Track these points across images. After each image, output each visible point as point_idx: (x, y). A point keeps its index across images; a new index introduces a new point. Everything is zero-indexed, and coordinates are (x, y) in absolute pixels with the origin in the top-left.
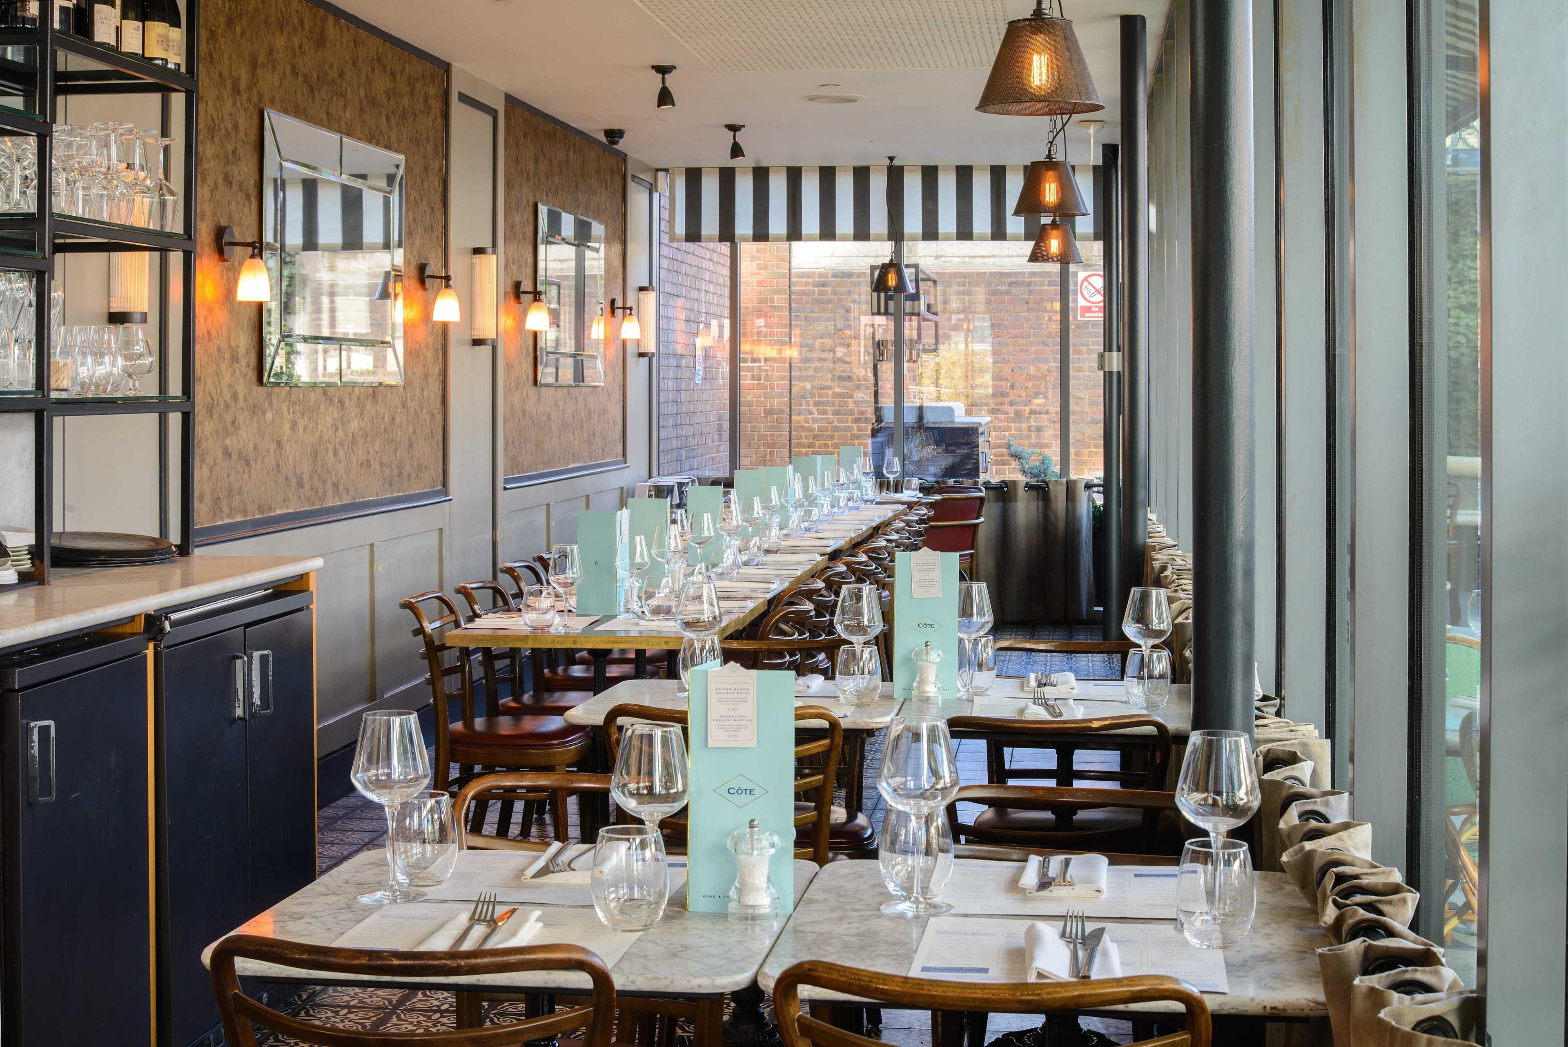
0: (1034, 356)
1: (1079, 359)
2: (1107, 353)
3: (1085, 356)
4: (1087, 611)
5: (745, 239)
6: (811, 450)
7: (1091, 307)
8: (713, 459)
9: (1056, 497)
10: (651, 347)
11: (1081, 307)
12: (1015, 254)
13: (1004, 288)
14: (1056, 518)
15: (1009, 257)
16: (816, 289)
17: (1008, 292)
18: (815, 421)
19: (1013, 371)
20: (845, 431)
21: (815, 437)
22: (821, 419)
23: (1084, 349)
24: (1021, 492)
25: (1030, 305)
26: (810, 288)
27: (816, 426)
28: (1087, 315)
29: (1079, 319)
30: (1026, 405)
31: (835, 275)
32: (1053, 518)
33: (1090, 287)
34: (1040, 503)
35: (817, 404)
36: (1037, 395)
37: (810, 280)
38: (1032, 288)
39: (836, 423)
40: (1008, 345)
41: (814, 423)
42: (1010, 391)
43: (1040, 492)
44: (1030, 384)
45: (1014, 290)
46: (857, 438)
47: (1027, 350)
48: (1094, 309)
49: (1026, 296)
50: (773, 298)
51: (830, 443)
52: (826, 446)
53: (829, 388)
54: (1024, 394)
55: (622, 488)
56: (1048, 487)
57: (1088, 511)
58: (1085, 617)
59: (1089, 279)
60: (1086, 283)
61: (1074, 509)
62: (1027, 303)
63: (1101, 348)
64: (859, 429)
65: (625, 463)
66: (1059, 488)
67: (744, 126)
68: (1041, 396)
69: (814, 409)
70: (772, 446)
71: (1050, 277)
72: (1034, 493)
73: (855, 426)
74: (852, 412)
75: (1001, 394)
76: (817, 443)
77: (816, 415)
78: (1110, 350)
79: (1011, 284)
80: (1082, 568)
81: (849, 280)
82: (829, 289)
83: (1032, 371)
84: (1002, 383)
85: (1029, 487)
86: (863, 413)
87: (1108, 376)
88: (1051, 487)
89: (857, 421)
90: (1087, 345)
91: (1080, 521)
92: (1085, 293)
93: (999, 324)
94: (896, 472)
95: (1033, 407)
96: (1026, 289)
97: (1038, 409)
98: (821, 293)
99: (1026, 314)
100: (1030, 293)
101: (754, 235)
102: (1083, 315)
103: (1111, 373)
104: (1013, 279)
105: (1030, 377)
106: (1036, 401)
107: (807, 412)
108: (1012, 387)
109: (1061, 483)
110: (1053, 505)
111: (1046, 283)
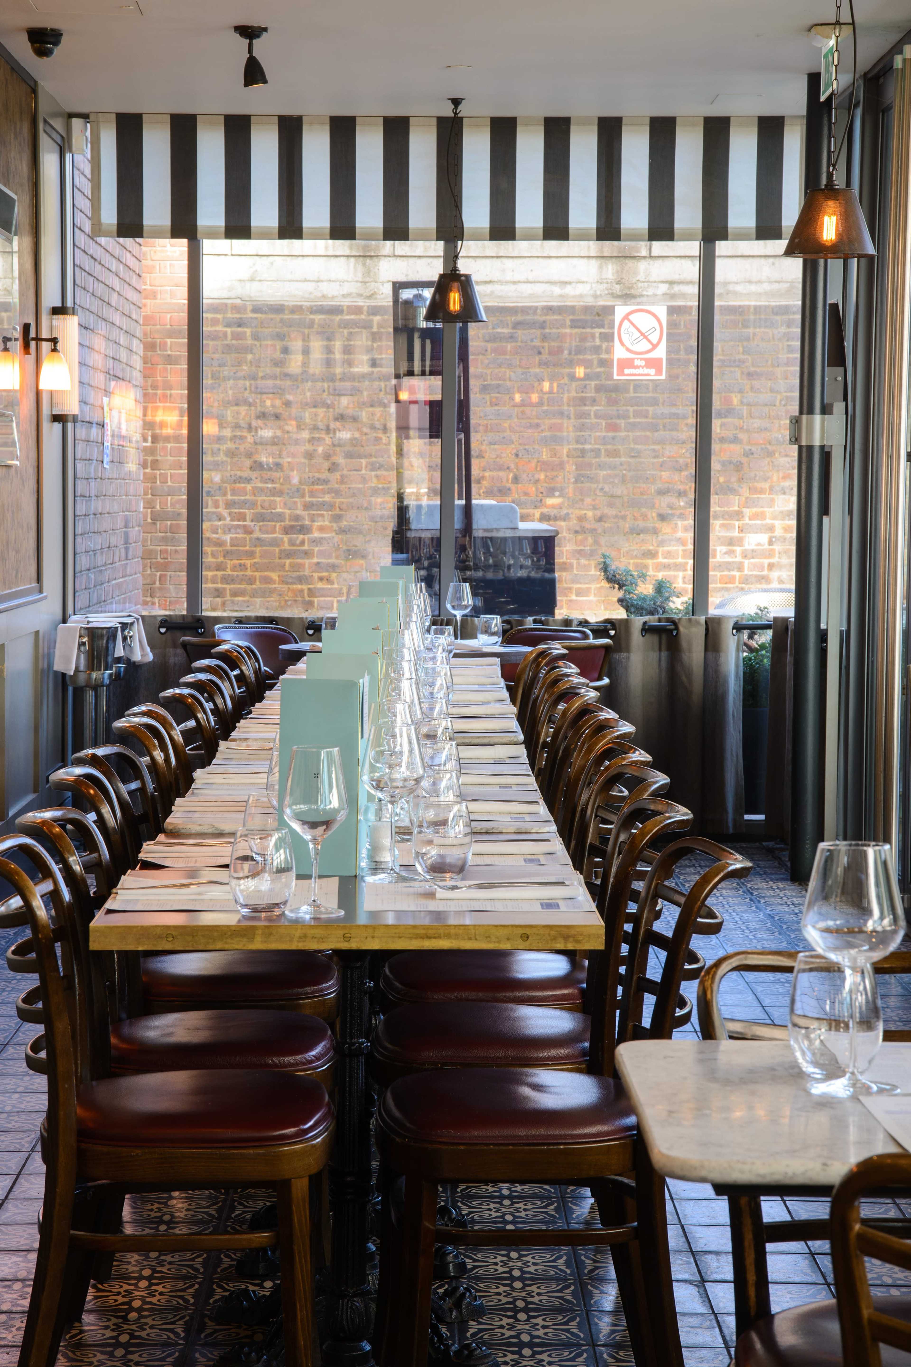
0: (547, 434)
1: (614, 438)
2: (804, 417)
3: (623, 434)
4: (735, 821)
5: (212, 235)
6: (220, 573)
7: (633, 360)
8: (119, 585)
9: (690, 644)
10: (72, 407)
11: (619, 360)
12: (522, 278)
13: (505, 331)
14: (689, 675)
15: (515, 283)
16: (229, 330)
17: (512, 338)
18: (229, 529)
19: (517, 455)
20: (271, 545)
21: (227, 554)
22: (238, 526)
23: (622, 423)
24: (636, 637)
25: (545, 356)
26: (220, 328)
27: (227, 538)
28: (627, 371)
29: (615, 377)
30: (536, 507)
31: (256, 310)
32: (684, 679)
33: (632, 329)
34: (664, 654)
35: (229, 505)
36: (551, 492)
37: (219, 316)
38: (547, 331)
39: (257, 534)
40: (510, 417)
41: (224, 533)
42: (513, 487)
43: (664, 637)
44: (542, 476)
45: (520, 333)
46: (289, 555)
47: (538, 425)
48: (637, 363)
49: (537, 343)
50: (166, 343)
51: (248, 563)
52: (243, 567)
53: (248, 480)
54: (532, 489)
55: (37, 633)
56: (677, 628)
57: (737, 666)
58: (731, 831)
59: (631, 317)
60: (626, 323)
61: (717, 664)
62: (540, 353)
63: (794, 409)
64: (292, 543)
65: (41, 591)
66: (694, 630)
67: (265, 30)
68: (557, 494)
69: (225, 513)
70: (164, 567)
71: (573, 314)
72: (654, 639)
73: (286, 538)
74: (280, 517)
75: (500, 491)
76: (230, 564)
77: (228, 521)
78: (811, 411)
79: (516, 325)
80: (728, 755)
81: (278, 317)
82: (248, 331)
83: (545, 456)
84: (501, 474)
85: (647, 629)
86: (297, 518)
87: (805, 454)
88: (681, 629)
89: (286, 531)
90: (626, 417)
91: (726, 681)
92: (625, 338)
93: (498, 386)
94: (466, 607)
95: (545, 510)
96: (538, 332)
97: (553, 512)
98: (236, 336)
99: (537, 370)
100: (544, 338)
101: (227, 227)
102: (621, 372)
103: (810, 448)
104: (520, 318)
105: (544, 466)
106: (550, 501)
107: (214, 517)
108: (516, 480)
109: (698, 623)
110: (685, 657)
111: (568, 323)
